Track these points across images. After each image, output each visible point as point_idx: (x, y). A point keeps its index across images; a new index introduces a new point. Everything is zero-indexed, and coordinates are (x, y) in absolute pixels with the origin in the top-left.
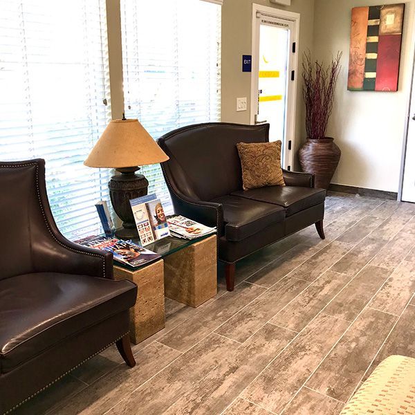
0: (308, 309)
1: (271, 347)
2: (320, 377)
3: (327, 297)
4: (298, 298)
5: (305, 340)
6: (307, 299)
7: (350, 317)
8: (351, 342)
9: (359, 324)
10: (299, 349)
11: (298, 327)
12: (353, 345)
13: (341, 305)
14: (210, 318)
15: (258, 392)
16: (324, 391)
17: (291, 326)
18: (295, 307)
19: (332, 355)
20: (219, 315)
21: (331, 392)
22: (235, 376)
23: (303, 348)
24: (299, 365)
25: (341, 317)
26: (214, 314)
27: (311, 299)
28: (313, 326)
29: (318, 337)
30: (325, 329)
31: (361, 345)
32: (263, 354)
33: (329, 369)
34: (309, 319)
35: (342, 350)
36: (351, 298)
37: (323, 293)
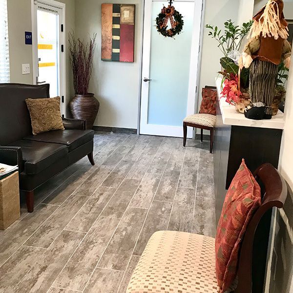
0: (90, 215)
1: (69, 247)
2: (106, 259)
3: (102, 205)
4: (83, 209)
5: (92, 236)
6: (89, 209)
7: (119, 215)
8: (123, 231)
9: (126, 218)
10: (89, 244)
11: (86, 229)
12: (124, 233)
13: (112, 208)
14: (18, 235)
15: (65, 279)
16: (110, 267)
17: (81, 228)
18: (81, 215)
19: (112, 242)
20: (25, 231)
21: (115, 267)
22: (46, 273)
23: (92, 242)
24: (91, 255)
25: (113, 216)
26: (20, 232)
27: (92, 208)
28: (96, 226)
29: (101, 233)
30: (104, 226)
31: (129, 232)
32: (64, 253)
33: (111, 252)
34: (93, 222)
35: (117, 238)
36: (118, 203)
37: (99, 202)
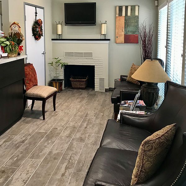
0: (71, 153)
1: (78, 135)
2: (60, 131)
5: (67, 140)
6: (72, 158)
7: (50, 153)
8: (50, 142)
9: (47, 151)
10: (69, 136)
11: (72, 144)
12: (50, 141)
13: (55, 159)
16: (59, 129)
17: (74, 144)
18: (76, 152)
19: (57, 137)
21: (57, 129)
23: (67, 137)
24: (67, 132)
25: (55, 152)
27: (70, 159)
28: (66, 145)
29: (63, 141)
30: (61, 145)
31: (47, 142)
32: (80, 133)
33: (58, 133)
34: (68, 148)
35: (54, 139)
36: (50, 164)
37: (65, 164)
